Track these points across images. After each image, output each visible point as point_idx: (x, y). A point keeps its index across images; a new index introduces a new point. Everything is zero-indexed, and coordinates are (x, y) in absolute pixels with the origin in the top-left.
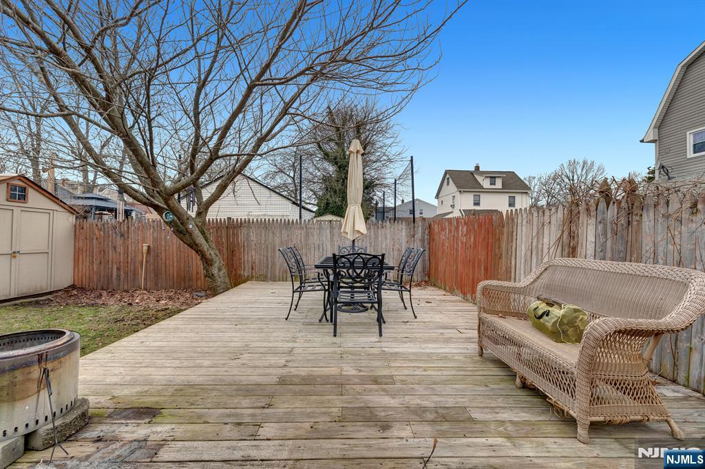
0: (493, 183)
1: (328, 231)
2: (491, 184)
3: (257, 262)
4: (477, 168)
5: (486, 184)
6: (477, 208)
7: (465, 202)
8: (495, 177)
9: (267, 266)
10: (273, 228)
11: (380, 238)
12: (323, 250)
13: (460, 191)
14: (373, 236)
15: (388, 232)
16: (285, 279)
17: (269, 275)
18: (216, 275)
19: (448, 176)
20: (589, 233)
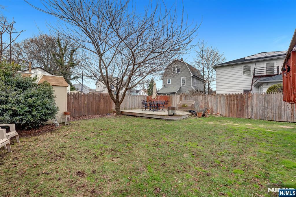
20: (183, 98)
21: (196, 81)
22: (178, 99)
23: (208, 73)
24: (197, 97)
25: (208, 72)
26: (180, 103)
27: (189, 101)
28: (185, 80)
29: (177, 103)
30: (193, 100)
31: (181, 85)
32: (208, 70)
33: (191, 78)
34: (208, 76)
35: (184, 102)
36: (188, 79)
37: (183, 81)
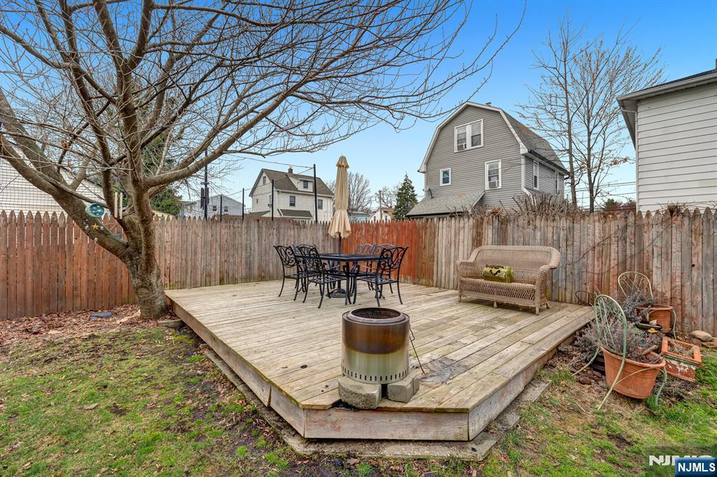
0: (306, 187)
1: (256, 231)
2: (304, 187)
3: (173, 267)
4: (291, 170)
5: (300, 186)
6: (292, 208)
7: (282, 202)
8: (307, 182)
9: (187, 271)
10: (195, 227)
11: (302, 238)
12: (251, 249)
13: (278, 192)
14: (296, 235)
15: (309, 231)
16: (208, 284)
17: (188, 281)
18: (154, 284)
19: (264, 175)
20: (489, 233)
21: (537, 171)
22: (466, 235)
23: (589, 140)
24: (571, 230)
25: (590, 133)
26: (472, 260)
27: (521, 247)
28: (500, 167)
29: (461, 260)
30: (545, 242)
31: (487, 187)
32: (588, 127)
33: (523, 161)
34: (589, 149)
35: (497, 256)
36: (510, 165)
37: (493, 174)
